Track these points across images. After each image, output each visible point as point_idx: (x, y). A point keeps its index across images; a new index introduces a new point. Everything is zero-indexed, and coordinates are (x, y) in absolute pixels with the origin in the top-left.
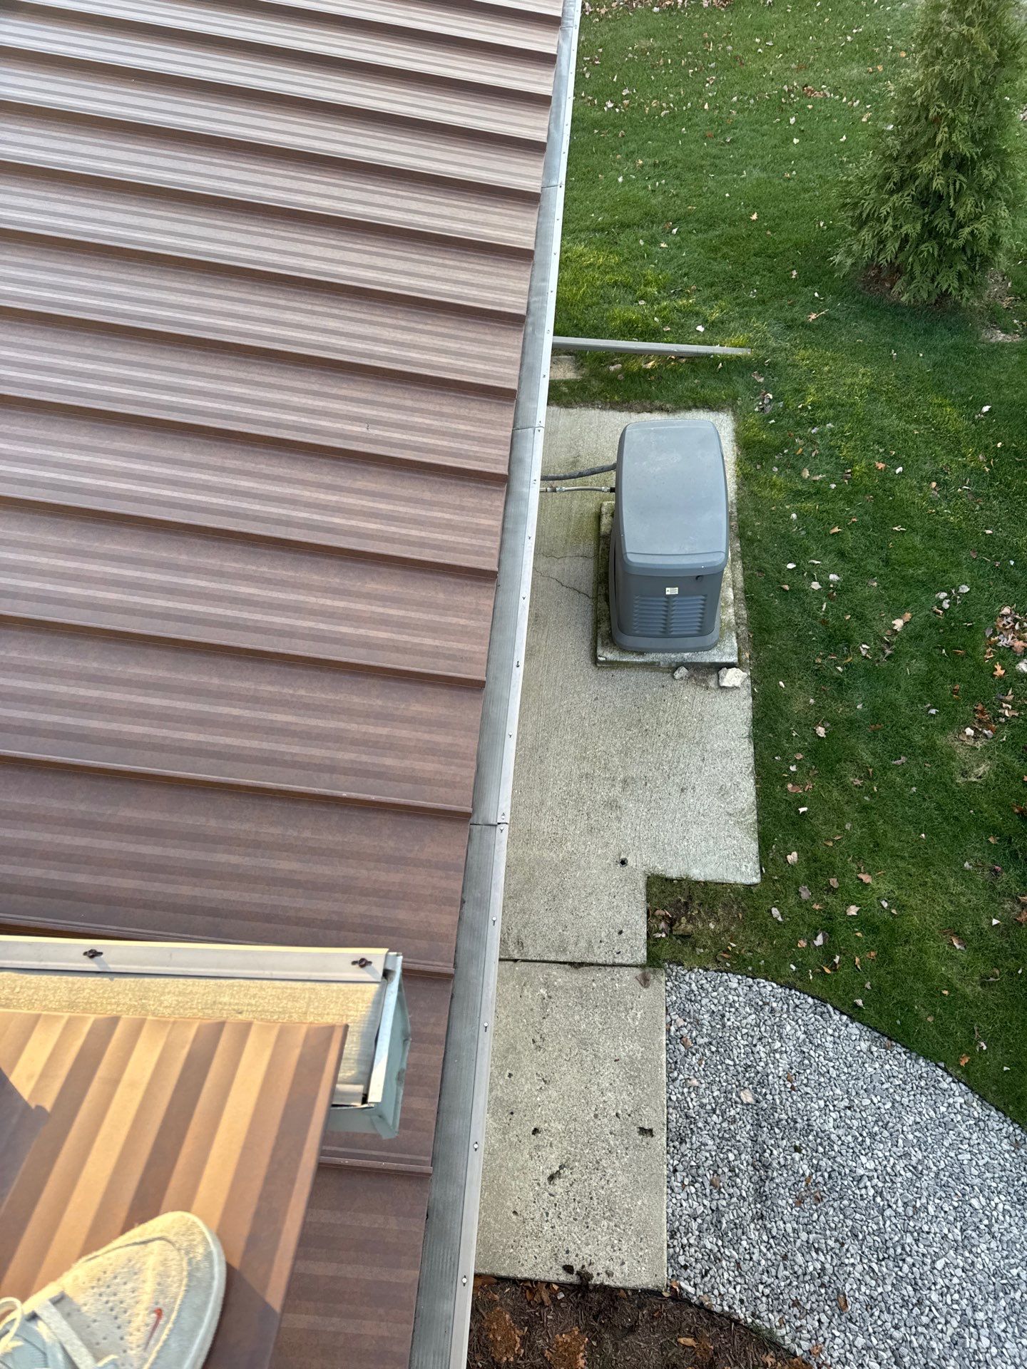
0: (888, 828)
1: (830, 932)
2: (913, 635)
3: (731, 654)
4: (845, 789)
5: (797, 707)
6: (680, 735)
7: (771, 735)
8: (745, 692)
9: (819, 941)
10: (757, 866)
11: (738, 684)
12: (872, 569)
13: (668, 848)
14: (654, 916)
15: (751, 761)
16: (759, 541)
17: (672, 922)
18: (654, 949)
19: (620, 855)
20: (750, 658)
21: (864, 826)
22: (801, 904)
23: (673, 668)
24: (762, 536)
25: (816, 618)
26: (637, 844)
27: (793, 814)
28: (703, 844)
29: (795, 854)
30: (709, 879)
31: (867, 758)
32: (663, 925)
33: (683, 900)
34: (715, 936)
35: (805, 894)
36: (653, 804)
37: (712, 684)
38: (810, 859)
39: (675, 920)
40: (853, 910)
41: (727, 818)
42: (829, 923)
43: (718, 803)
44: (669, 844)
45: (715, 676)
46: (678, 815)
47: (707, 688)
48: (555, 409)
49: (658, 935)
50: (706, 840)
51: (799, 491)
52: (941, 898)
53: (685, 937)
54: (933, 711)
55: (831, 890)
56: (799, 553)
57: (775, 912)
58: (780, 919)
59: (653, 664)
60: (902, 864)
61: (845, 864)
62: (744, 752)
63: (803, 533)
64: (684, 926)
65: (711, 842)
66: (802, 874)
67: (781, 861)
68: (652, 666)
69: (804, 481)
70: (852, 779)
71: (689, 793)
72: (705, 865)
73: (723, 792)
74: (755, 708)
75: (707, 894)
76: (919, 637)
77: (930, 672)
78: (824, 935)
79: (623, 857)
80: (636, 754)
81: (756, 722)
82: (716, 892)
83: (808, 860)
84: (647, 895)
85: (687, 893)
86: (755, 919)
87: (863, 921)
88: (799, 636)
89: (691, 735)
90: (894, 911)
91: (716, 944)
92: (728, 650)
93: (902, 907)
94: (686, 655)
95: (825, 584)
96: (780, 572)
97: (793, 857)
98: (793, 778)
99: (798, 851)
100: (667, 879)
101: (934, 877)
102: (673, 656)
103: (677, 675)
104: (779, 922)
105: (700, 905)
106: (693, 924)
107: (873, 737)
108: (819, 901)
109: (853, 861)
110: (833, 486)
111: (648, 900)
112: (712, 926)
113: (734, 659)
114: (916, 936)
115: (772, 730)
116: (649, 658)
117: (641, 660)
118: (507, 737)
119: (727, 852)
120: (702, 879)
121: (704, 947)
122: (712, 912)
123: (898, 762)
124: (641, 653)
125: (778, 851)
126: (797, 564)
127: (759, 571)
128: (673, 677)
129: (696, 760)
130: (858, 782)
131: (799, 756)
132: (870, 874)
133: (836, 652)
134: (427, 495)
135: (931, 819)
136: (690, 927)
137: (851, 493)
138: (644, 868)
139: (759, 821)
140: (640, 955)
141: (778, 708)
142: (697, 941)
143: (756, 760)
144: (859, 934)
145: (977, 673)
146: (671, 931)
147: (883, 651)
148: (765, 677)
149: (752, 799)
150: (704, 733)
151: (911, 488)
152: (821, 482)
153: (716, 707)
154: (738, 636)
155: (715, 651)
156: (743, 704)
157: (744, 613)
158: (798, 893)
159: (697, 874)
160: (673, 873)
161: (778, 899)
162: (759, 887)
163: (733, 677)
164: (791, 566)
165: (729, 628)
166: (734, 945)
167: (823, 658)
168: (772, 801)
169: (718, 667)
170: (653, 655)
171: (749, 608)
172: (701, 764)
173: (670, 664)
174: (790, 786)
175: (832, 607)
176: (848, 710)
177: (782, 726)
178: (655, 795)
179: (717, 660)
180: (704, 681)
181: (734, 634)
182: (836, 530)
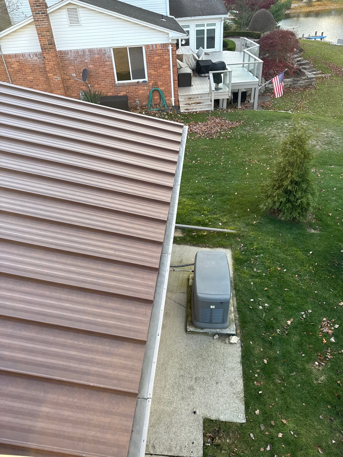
0: (291, 400)
1: (272, 445)
2: (294, 327)
3: (233, 331)
4: (275, 384)
5: (257, 351)
6: (216, 361)
7: (248, 362)
8: (239, 345)
9: (268, 448)
10: (245, 415)
11: (236, 342)
12: (279, 303)
13: (212, 407)
14: (206, 436)
15: (241, 372)
16: (241, 291)
17: (213, 439)
18: (206, 451)
19: (193, 409)
20: (240, 332)
21: (282, 399)
22: (261, 432)
23: (214, 335)
24: (242, 289)
25: (261, 319)
26: (200, 405)
27: (257, 394)
28: (225, 405)
29: (258, 410)
30: (227, 420)
31: (282, 372)
32: (209, 440)
33: (217, 429)
34: (229, 445)
35: (262, 428)
36: (206, 388)
37: (227, 341)
38: (264, 413)
39: (214, 438)
40: (280, 435)
41: (233, 395)
42: (272, 440)
43: (230, 388)
44: (212, 405)
45: (228, 338)
46: (215, 393)
47: (225, 343)
48: (175, 245)
49: (207, 444)
50: (225, 404)
51: (253, 275)
52: (313, 431)
53: (218, 445)
54: (303, 355)
55: (272, 426)
56: (254, 296)
57: (252, 435)
58: (253, 438)
59: (206, 333)
60: (297, 416)
61: (276, 415)
62: (239, 368)
63: (255, 289)
64: (217, 441)
65: (227, 405)
66: (261, 419)
67: (253, 413)
68: (206, 334)
69: (255, 272)
70: (277, 380)
71: (219, 384)
72: (225, 415)
73: (231, 384)
74: (242, 351)
75: (226, 427)
76: (296, 327)
77: (301, 340)
78: (270, 446)
79: (195, 410)
80: (200, 368)
81: (243, 357)
82: (230, 426)
83: (263, 413)
84: (204, 427)
85: (218, 427)
86: (244, 438)
87: (284, 440)
88: (256, 325)
89: (220, 361)
90: (296, 436)
91: (229, 449)
92: (232, 329)
93: (298, 434)
94: (218, 330)
95: (264, 307)
96: (248, 302)
97: (257, 412)
98: (256, 379)
99: (259, 409)
100: (211, 420)
101: (309, 421)
102: (213, 330)
103: (215, 338)
104: (253, 440)
105: (223, 431)
106: (220, 440)
107: (283, 364)
108: (268, 431)
109: (279, 414)
110: (264, 274)
111: (204, 429)
112: (228, 441)
113: (234, 333)
114: (305, 447)
115: (248, 360)
116: (205, 331)
117: (202, 331)
118: (153, 363)
119: (233, 409)
120: (224, 420)
121: (225, 450)
122: (228, 435)
123: (293, 374)
124: (202, 329)
125: (252, 409)
126: (254, 300)
127: (242, 301)
128: (214, 338)
129: (222, 371)
130: (279, 382)
131: (258, 371)
132: (286, 420)
133: (269, 332)
134: (132, 274)
135: (306, 398)
136: (219, 441)
137: (270, 277)
138: (202, 415)
139: (245, 397)
140: (200, 453)
141: (250, 352)
142: (222, 447)
143: (243, 372)
144: (283, 446)
145: (317, 341)
146: (212, 443)
147: (284, 332)
148: (245, 340)
149: (242, 387)
150: (225, 361)
151: (289, 276)
152: (260, 273)
153: (229, 350)
154: (235, 324)
155: (228, 329)
156: (238, 349)
157: (237, 316)
158: (260, 427)
159: (223, 418)
160: (213, 418)
161: (252, 429)
162: (245, 424)
163: (235, 339)
164: (252, 300)
165: (232, 321)
166: (236, 449)
167: (265, 333)
168: (249, 388)
169: (229, 335)
170: (207, 330)
171: (239, 314)
172: (223, 372)
173: (212, 333)
174: (255, 382)
175: (266, 315)
176: (274, 353)
177: (252, 359)
178: (207, 385)
179: (229, 333)
180: (224, 340)
181: (234, 323)
182: (266, 289)
